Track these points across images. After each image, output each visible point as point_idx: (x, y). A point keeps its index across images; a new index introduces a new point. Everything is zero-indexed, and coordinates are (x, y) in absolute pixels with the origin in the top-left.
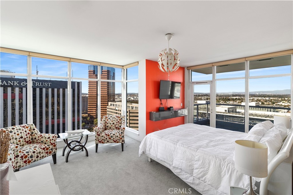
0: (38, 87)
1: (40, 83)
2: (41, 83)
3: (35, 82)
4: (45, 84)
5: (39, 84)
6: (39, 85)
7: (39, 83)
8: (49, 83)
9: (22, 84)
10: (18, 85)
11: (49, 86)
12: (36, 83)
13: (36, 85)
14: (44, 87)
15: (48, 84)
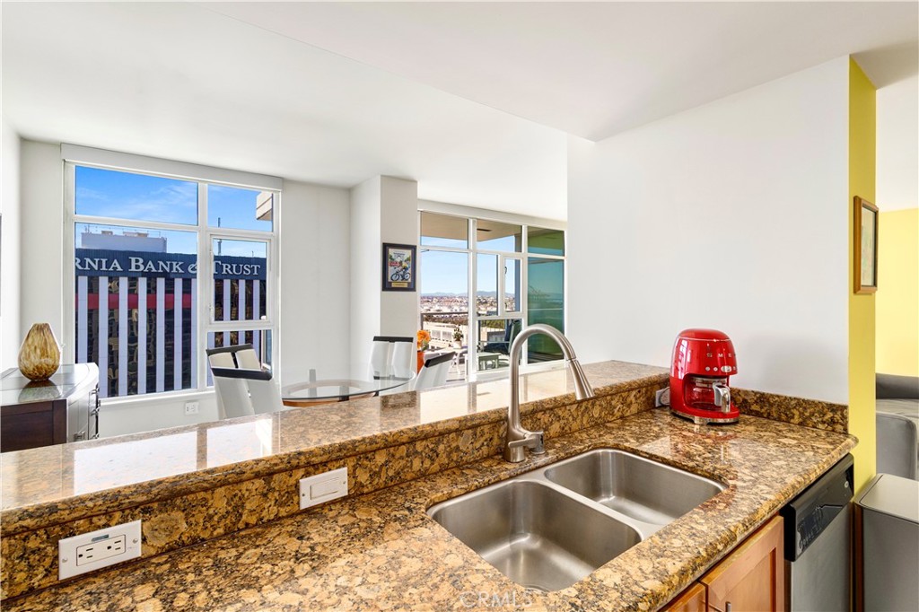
0: (227, 276)
1: (232, 267)
2: (234, 266)
3: (220, 262)
4: (245, 268)
5: (231, 269)
6: (230, 272)
7: (229, 267)
8: (256, 267)
9: (189, 269)
10: (181, 271)
11: (256, 273)
12: (224, 265)
13: (224, 272)
14: (242, 276)
15: (252, 269)
